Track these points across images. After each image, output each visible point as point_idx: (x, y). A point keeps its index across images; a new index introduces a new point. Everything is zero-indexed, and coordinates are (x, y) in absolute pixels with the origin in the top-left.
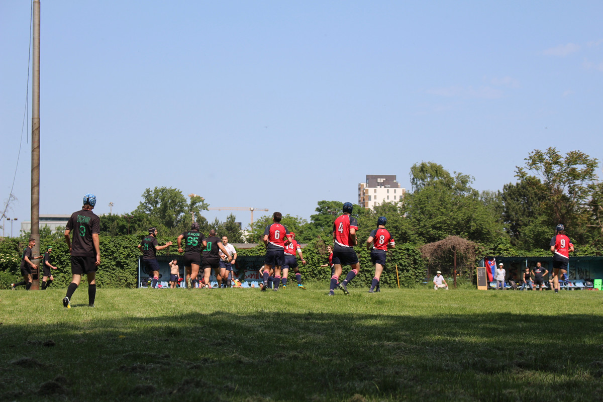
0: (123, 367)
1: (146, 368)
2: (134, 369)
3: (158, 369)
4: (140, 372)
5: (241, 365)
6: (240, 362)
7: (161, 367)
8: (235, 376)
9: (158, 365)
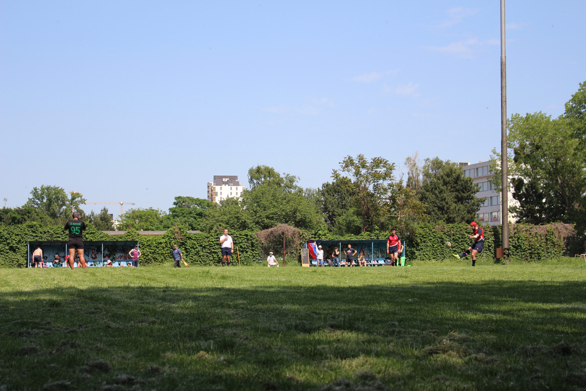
0: (12, 332)
1: (31, 333)
2: (21, 334)
3: (41, 334)
4: (26, 336)
5: (110, 330)
6: (109, 327)
7: (43, 332)
8: (104, 338)
9: (42, 330)
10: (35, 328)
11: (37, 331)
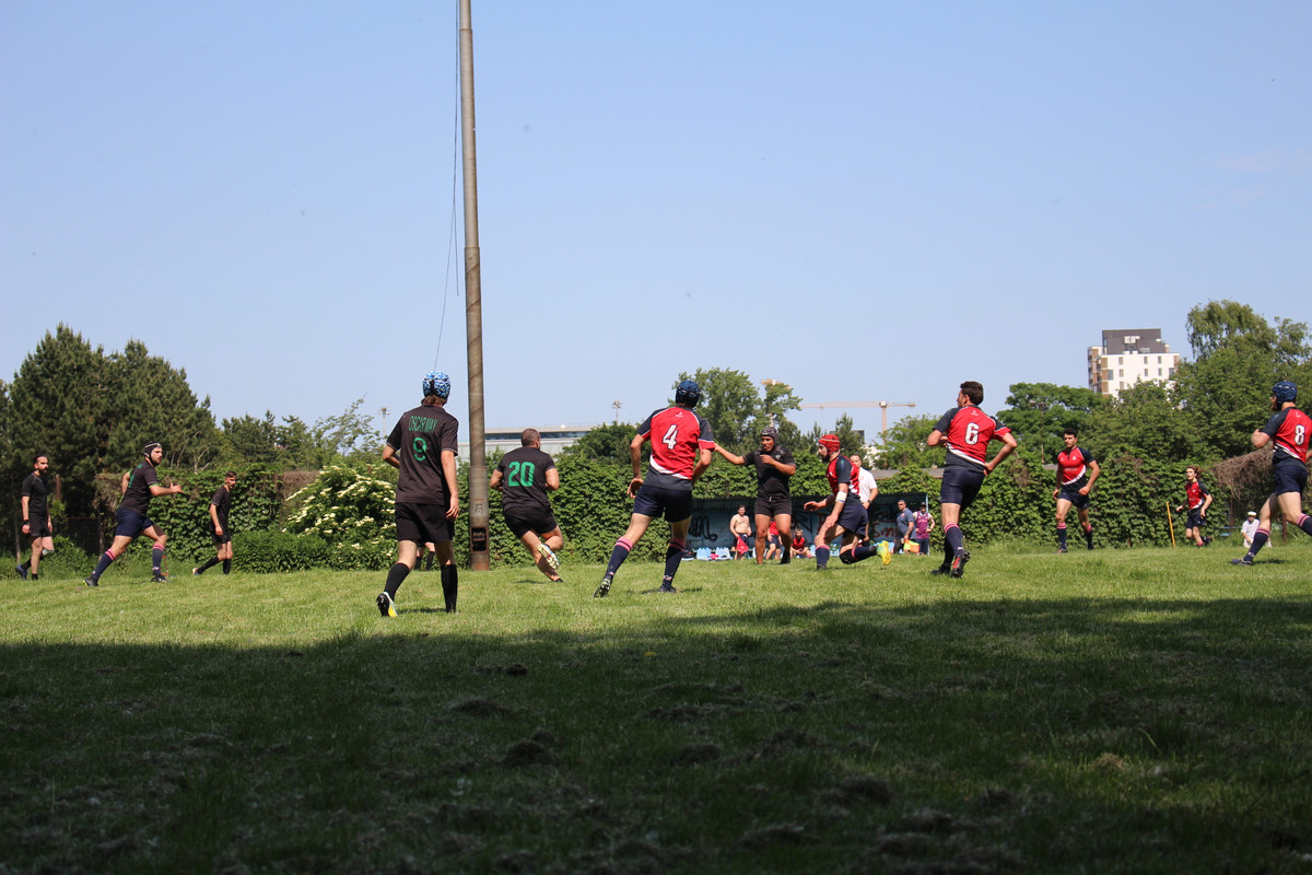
0: (657, 711)
1: (700, 712)
2: (677, 715)
3: (722, 714)
4: (689, 721)
5: (880, 703)
6: (877, 697)
7: (727, 710)
8: (870, 725)
9: (724, 706)
10: (709, 701)
11: (712, 707)
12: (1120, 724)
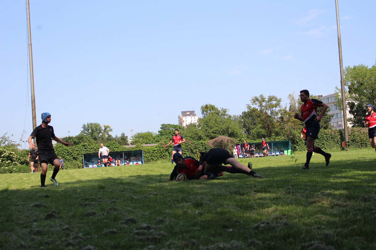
0: (81, 205)
1: (91, 204)
2: (86, 205)
3: (97, 204)
4: (89, 206)
5: (133, 200)
6: (133, 198)
7: (98, 203)
8: (131, 205)
9: (97, 202)
10: (93, 201)
11: (94, 203)
12: (188, 202)
